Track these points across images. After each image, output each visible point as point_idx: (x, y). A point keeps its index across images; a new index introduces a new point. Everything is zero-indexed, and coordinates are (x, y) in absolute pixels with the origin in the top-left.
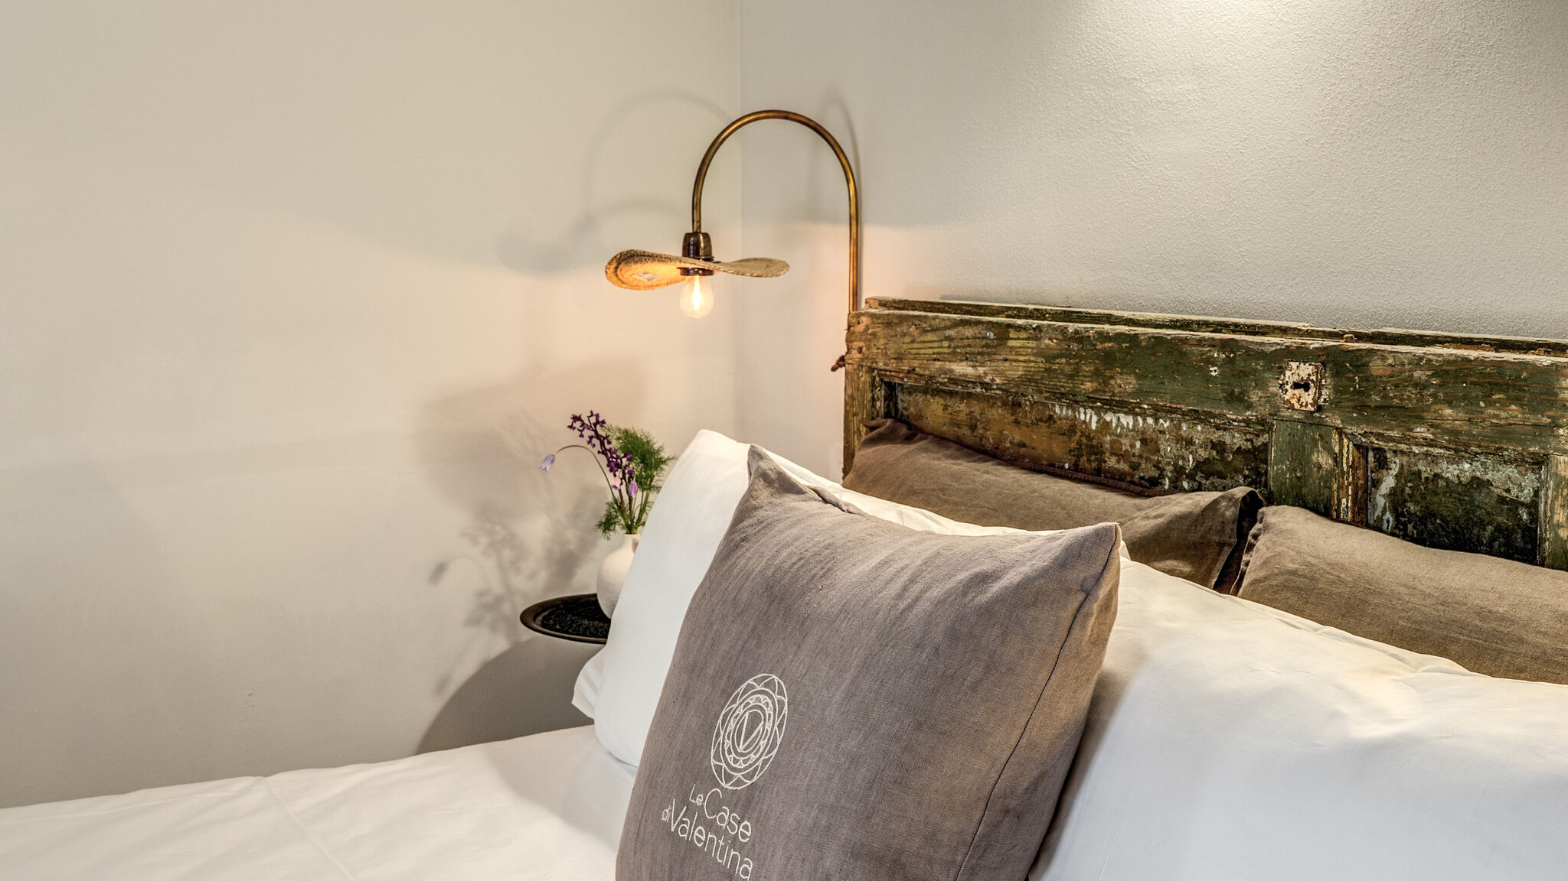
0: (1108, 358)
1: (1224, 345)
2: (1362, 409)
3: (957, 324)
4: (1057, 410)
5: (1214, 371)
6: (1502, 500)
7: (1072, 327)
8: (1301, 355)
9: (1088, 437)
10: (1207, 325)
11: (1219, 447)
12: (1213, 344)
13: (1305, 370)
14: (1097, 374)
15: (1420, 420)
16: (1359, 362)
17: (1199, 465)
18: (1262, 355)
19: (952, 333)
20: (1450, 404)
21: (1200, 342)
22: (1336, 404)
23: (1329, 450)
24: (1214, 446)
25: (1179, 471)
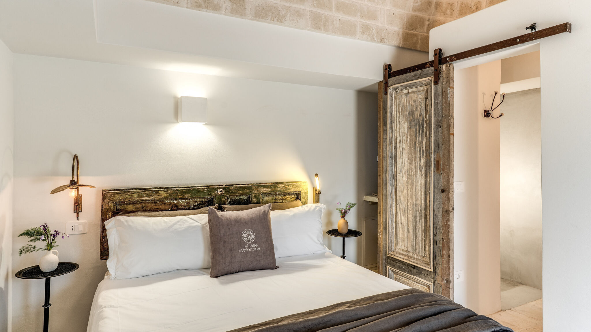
0: (184, 193)
1: (207, 188)
2: (229, 193)
3: (143, 191)
4: (167, 202)
5: (205, 192)
6: (243, 200)
7: (175, 189)
8: (220, 188)
9: (174, 204)
10: (199, 186)
11: (202, 201)
12: (205, 188)
13: (221, 190)
14: (181, 195)
15: (237, 193)
16: (228, 188)
17: (198, 204)
18: (213, 189)
19: (142, 193)
20: (240, 191)
21: (203, 188)
22: (225, 193)
23: (225, 198)
24: (201, 201)
25: (194, 206)
